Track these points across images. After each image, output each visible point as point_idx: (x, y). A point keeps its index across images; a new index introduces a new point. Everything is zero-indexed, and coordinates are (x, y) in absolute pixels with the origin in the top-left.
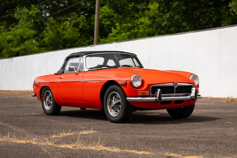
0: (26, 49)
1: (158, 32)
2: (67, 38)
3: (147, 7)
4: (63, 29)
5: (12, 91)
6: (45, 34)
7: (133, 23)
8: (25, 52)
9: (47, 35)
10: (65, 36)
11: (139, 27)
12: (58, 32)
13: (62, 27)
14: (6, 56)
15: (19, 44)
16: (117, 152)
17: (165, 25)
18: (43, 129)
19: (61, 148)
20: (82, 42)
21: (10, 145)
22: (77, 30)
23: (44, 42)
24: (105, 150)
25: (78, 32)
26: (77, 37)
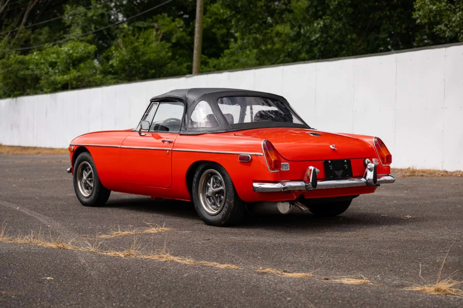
0: (81, 78)
1: (305, 49)
2: (150, 59)
3: (288, 7)
4: (145, 43)
5: (58, 149)
6: (114, 52)
7: (263, 34)
8: (79, 83)
9: (115, 54)
10: (147, 56)
11: (273, 41)
12: (136, 50)
13: (142, 40)
14: (45, 90)
15: (69, 70)
16: (188, 265)
17: (316, 39)
18: (90, 223)
19: (107, 256)
20: (176, 65)
21: (33, 250)
22: (169, 45)
23: (112, 66)
24: (172, 261)
25: (169, 48)
26: (166, 58)
